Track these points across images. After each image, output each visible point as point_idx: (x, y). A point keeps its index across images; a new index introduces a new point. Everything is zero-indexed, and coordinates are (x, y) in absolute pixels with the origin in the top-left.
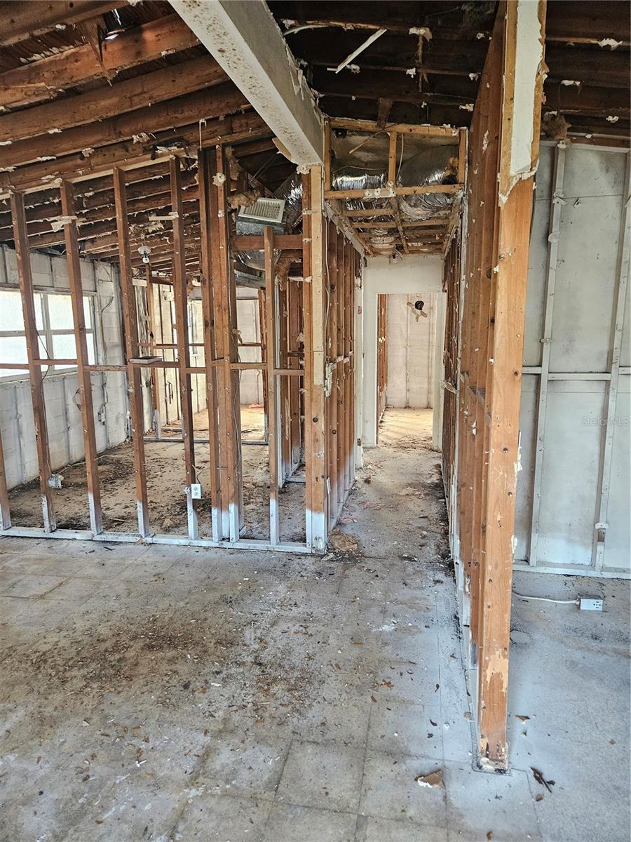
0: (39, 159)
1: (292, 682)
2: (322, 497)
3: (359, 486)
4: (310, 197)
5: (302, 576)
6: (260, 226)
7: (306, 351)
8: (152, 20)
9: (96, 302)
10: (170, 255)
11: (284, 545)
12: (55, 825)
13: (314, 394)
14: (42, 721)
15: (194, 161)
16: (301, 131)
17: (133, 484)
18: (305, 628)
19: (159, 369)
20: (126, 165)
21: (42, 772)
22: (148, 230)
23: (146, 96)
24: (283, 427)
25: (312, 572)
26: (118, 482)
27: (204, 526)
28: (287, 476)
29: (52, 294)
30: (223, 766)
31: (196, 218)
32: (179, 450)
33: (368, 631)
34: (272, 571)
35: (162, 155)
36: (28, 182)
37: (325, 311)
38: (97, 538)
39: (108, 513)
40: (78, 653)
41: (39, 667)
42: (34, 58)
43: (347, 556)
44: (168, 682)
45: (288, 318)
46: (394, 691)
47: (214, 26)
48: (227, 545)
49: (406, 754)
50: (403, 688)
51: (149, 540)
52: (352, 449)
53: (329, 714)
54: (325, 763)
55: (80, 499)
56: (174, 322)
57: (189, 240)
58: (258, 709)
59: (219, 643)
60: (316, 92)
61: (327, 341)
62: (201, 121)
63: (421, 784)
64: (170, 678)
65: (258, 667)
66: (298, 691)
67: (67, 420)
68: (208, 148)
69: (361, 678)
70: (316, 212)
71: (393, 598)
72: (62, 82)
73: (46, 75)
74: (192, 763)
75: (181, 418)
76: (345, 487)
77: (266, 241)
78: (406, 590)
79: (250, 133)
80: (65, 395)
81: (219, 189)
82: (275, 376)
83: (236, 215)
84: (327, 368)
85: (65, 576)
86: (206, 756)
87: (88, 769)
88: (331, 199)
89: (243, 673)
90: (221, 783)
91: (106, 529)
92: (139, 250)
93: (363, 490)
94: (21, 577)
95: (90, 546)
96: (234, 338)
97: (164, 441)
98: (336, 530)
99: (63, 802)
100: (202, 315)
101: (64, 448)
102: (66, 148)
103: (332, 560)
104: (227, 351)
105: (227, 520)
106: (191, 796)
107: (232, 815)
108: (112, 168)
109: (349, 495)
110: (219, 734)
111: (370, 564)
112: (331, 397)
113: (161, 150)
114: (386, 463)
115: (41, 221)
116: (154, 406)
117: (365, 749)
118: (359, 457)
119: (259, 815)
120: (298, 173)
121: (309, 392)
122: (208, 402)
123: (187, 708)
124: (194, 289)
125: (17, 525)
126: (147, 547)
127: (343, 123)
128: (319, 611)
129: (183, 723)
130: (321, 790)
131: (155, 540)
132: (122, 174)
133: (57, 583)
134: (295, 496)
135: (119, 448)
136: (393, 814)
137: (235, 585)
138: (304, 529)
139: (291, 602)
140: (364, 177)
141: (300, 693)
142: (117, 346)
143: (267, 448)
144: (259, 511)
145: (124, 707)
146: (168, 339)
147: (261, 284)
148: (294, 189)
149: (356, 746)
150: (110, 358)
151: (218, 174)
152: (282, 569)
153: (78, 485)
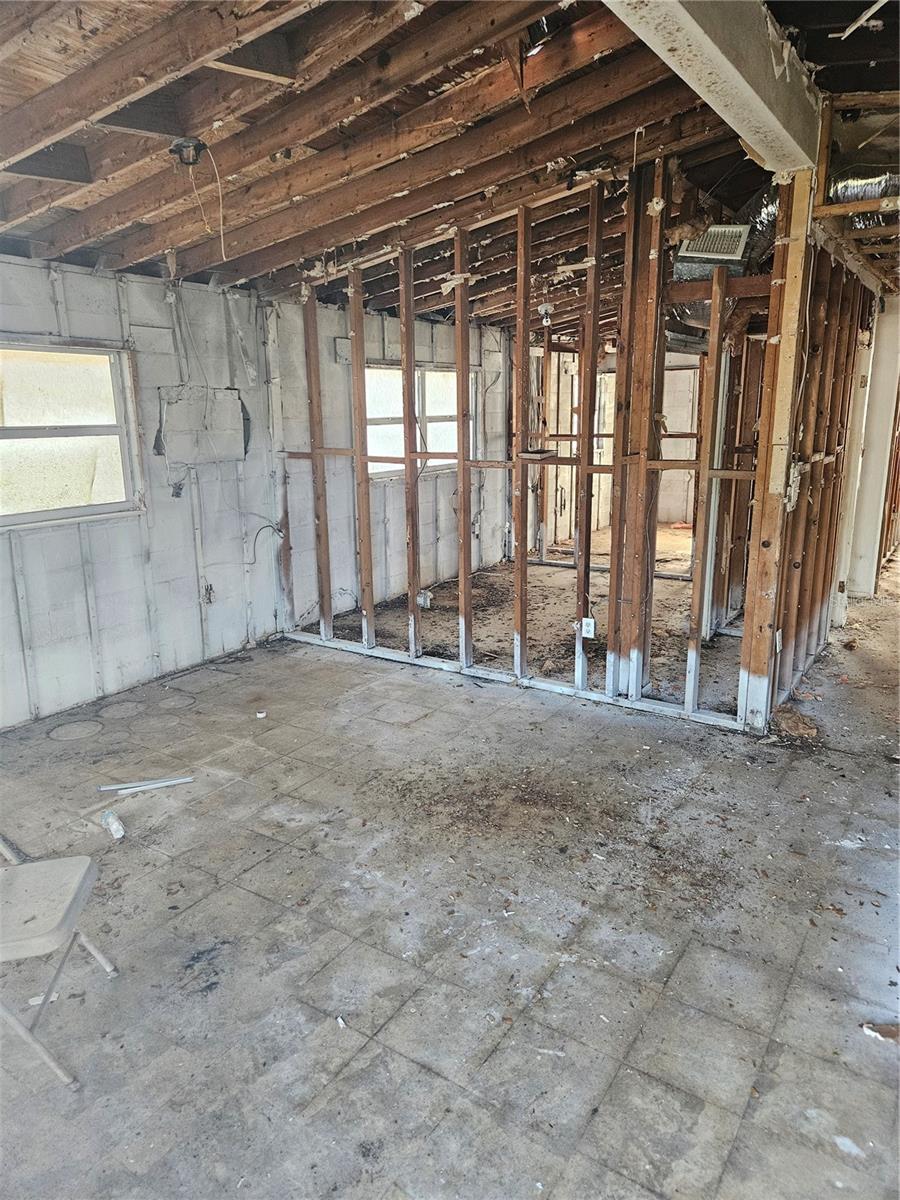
0: (436, 206)
1: (699, 876)
2: (767, 655)
3: (834, 651)
4: (788, 218)
5: (725, 757)
6: (709, 267)
7: (762, 443)
8: (584, 15)
9: (480, 380)
10: (578, 312)
11: (704, 713)
12: (420, 946)
13: (768, 507)
14: (408, 847)
15: (623, 183)
16: (781, 127)
17: (509, 615)
18: (723, 820)
19: (550, 466)
20: (535, 200)
21: (407, 895)
22: (552, 280)
23: (570, 111)
24: (718, 555)
25: (742, 754)
26: (491, 610)
27: (595, 676)
28: (718, 625)
29: (431, 370)
30: (602, 942)
31: (619, 258)
32: (569, 577)
33: (819, 842)
34: (684, 744)
35: (582, 182)
36: (419, 236)
37: (797, 385)
38: (466, 671)
39: (479, 645)
40: (444, 790)
41: (404, 796)
42: (443, 88)
43: (798, 742)
44: (541, 841)
45: (741, 396)
46: (846, 921)
47: (664, 24)
48: (623, 702)
49: (851, 995)
50: (863, 919)
51: (526, 682)
52: (826, 597)
53: (744, 923)
54: (733, 974)
55: (447, 624)
56: (576, 405)
57: (606, 288)
58: (650, 895)
59: (605, 813)
60: (812, 65)
61: (796, 430)
62: (638, 130)
63: (867, 1031)
64: (545, 838)
65: (654, 850)
66: (705, 888)
67: (437, 529)
68: (644, 164)
69: (798, 893)
70: (797, 240)
71: (864, 807)
72: (472, 114)
73: (455, 107)
74: (566, 929)
75: (573, 537)
76: (807, 649)
77: (716, 288)
78: (889, 802)
79: (708, 134)
80: (436, 499)
81: (654, 220)
82: (710, 480)
83: (676, 254)
84: (792, 470)
85: (429, 708)
86: (582, 926)
87: (453, 905)
88: (823, 218)
89: (633, 851)
90: (600, 958)
91: (476, 663)
92: (539, 308)
93: (840, 658)
94: (386, 701)
95: (458, 679)
96: (657, 427)
97: (550, 565)
98: (786, 706)
99: (429, 928)
100: (613, 394)
101: (431, 564)
102: (468, 190)
103: (774, 744)
104: (644, 444)
105: (626, 670)
106: (563, 960)
107: (609, 992)
108: (517, 206)
109: (815, 662)
110: (599, 908)
111: (834, 758)
112: (795, 512)
113: (581, 175)
114: (886, 622)
115: (427, 280)
116: (541, 518)
117: (792, 974)
118: (839, 609)
119: (643, 1002)
120: (774, 184)
121: (761, 504)
122: (612, 517)
123: (564, 873)
124: (608, 357)
125: (382, 645)
126: (522, 690)
127: (853, 100)
128: (746, 804)
129: (557, 887)
130: (725, 1000)
131: (533, 683)
132: (528, 213)
133: (422, 714)
134: (726, 654)
135: (493, 569)
136: (819, 1052)
137: (631, 752)
138: (735, 699)
139: (705, 786)
140: (884, 177)
141: (707, 891)
142: (500, 436)
143: (691, 585)
144: (672, 667)
145: (491, 854)
146: (565, 428)
147: (704, 347)
148: (766, 206)
149: (779, 967)
150: (491, 452)
151: (655, 200)
152: (699, 743)
153: (446, 610)
